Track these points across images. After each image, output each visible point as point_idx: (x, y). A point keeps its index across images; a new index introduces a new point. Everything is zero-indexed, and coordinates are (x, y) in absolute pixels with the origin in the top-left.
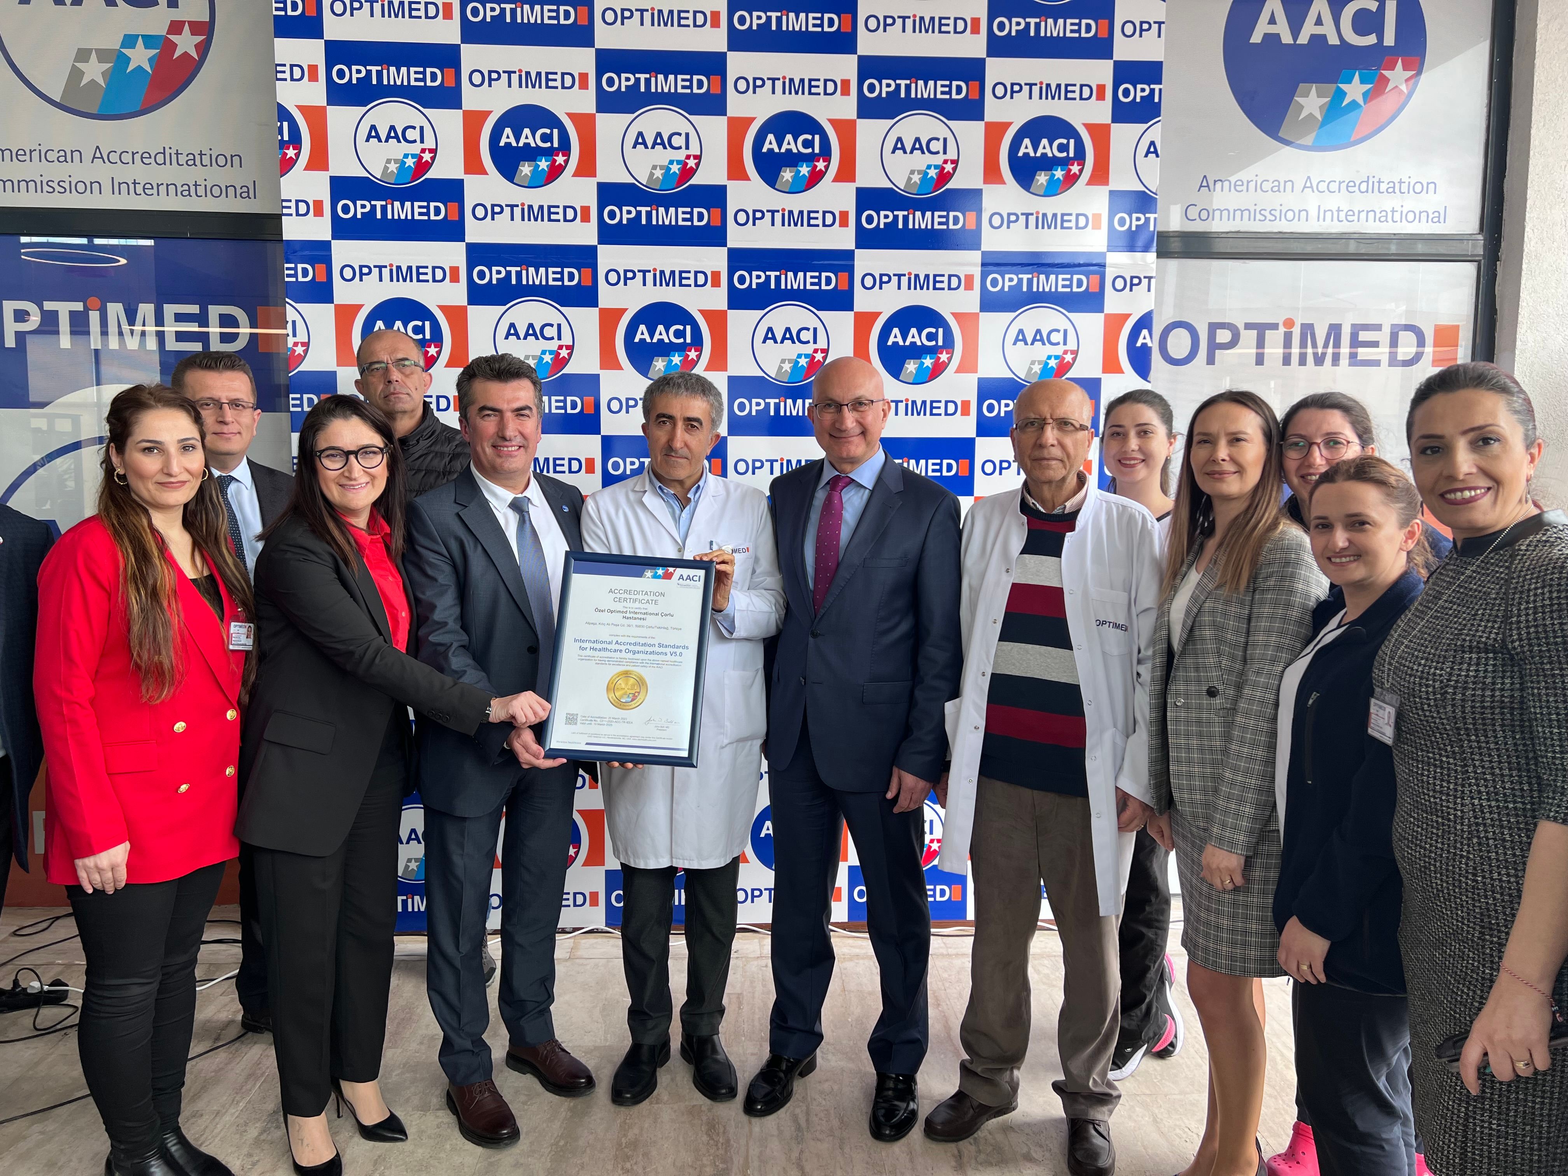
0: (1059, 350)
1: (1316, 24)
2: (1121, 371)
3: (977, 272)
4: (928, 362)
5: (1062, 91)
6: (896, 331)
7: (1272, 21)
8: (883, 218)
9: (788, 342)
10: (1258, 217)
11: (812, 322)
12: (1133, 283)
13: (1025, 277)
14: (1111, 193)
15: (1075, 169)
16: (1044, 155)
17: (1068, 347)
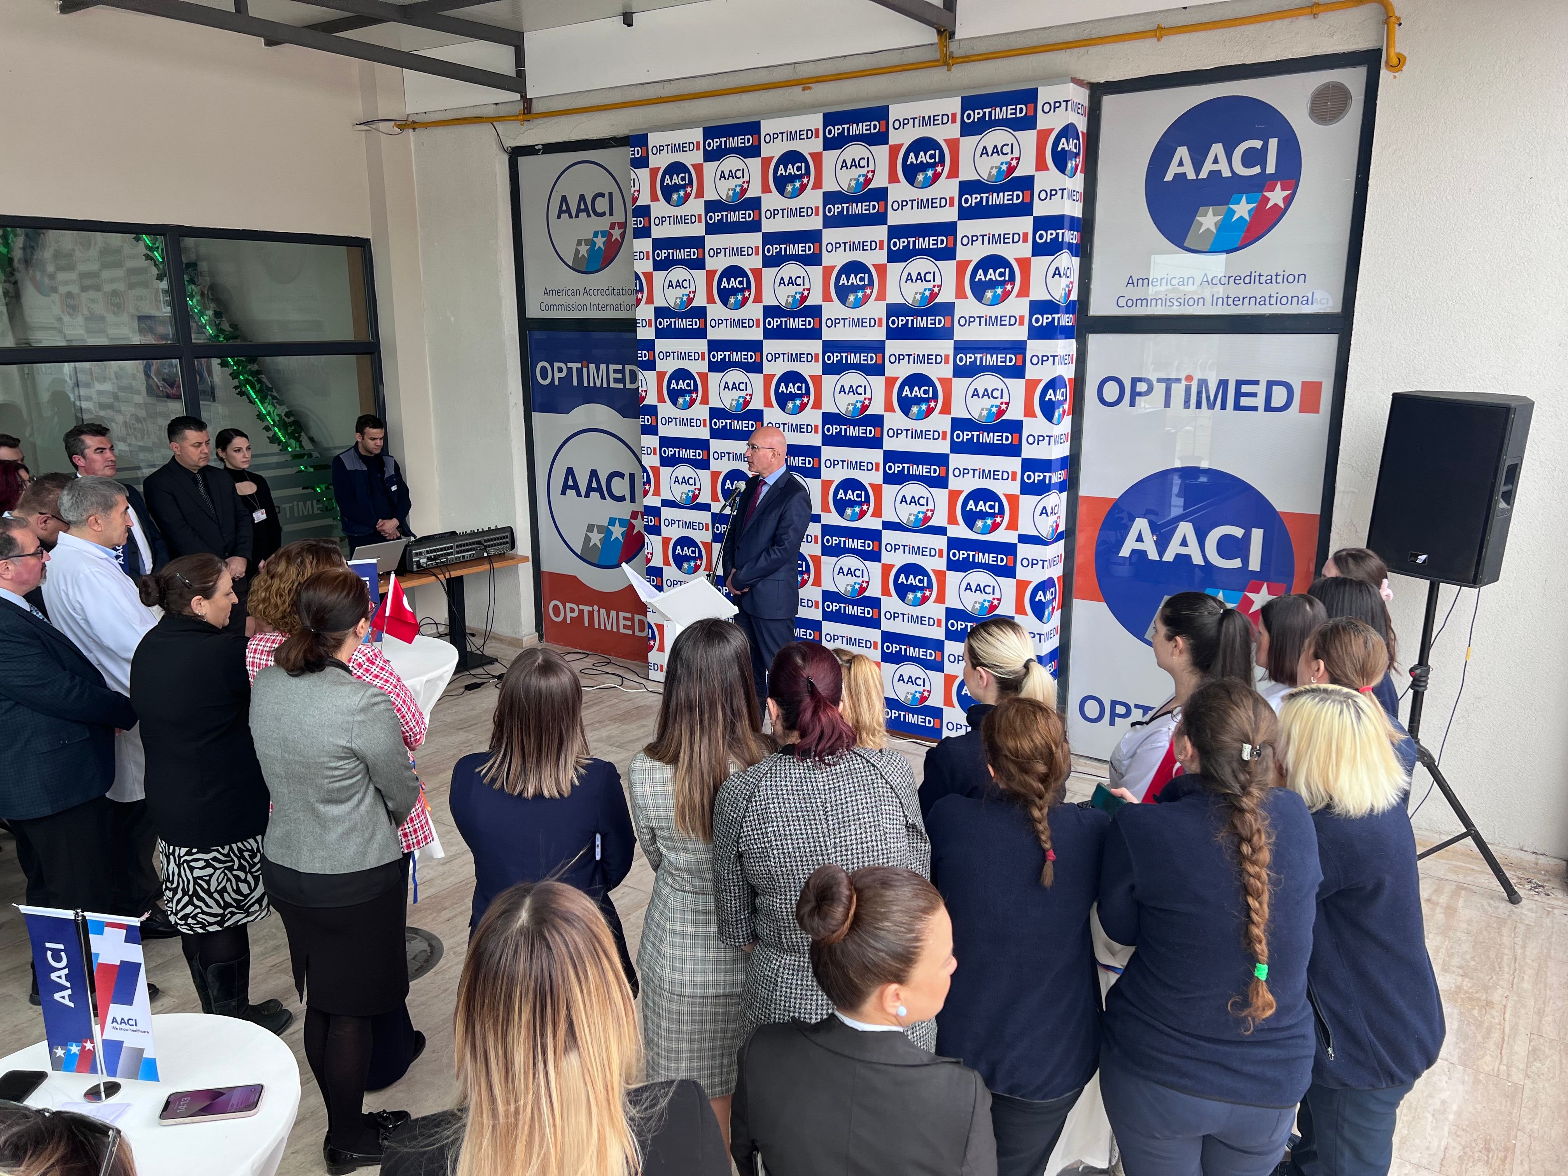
0: (998, 402)
1: (1214, 163)
2: (1035, 416)
3: (951, 353)
4: (924, 407)
5: (1001, 239)
6: (907, 388)
7: (1181, 164)
8: (900, 322)
9: (851, 394)
10: (1168, 303)
11: (863, 382)
12: (1043, 359)
13: (979, 356)
14: (1031, 302)
15: (1009, 287)
16: (991, 279)
17: (1003, 400)
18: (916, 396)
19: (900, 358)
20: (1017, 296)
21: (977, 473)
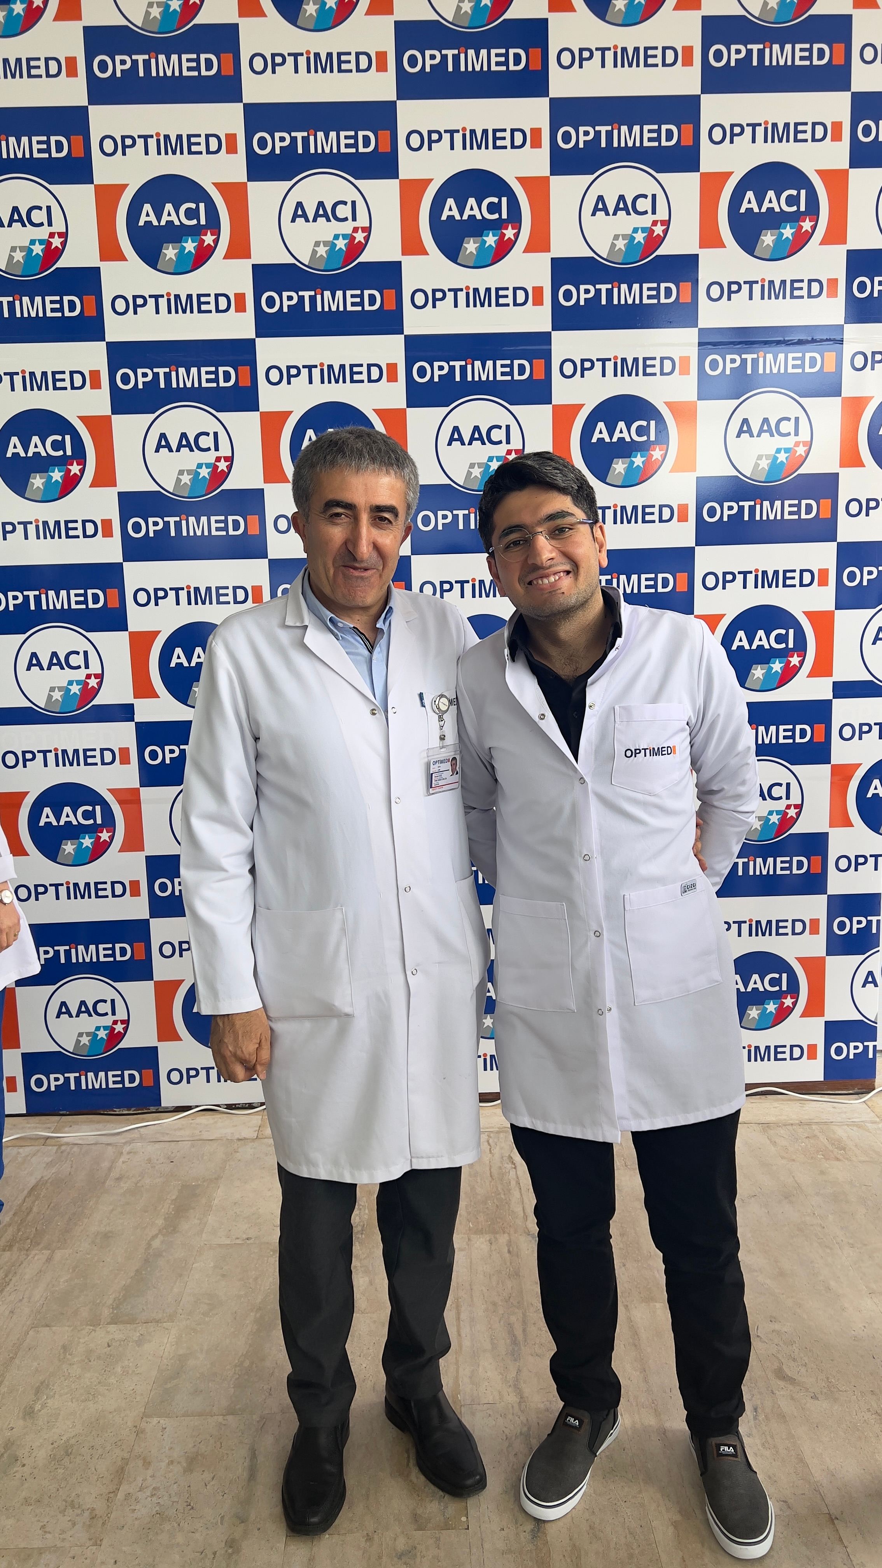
0: (789, 442)
2: (862, 465)
3: (693, 353)
4: (639, 460)
5: (791, 132)
8: (583, 293)
9: (477, 444)
11: (504, 419)
12: (875, 360)
13: (749, 357)
14: (849, 252)
15: (807, 225)
16: (770, 210)
17: (801, 439)
18: (621, 440)
19: (583, 367)
20: (823, 242)
21: (751, 578)
